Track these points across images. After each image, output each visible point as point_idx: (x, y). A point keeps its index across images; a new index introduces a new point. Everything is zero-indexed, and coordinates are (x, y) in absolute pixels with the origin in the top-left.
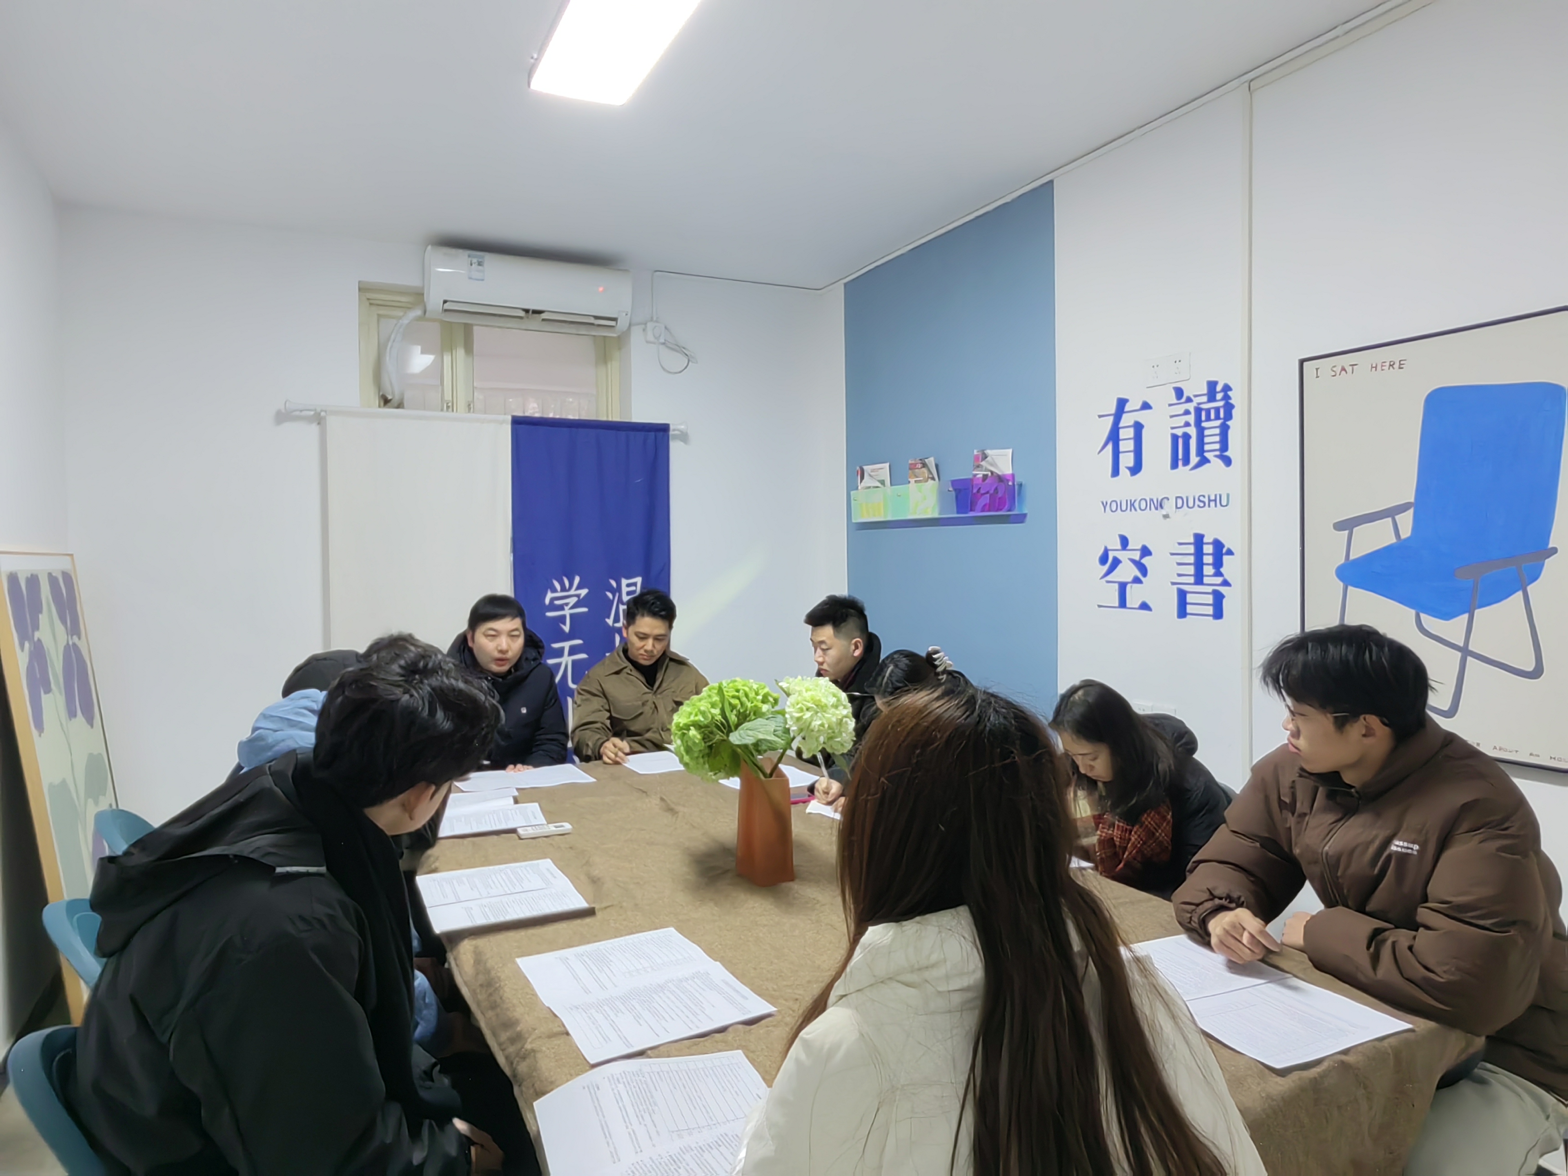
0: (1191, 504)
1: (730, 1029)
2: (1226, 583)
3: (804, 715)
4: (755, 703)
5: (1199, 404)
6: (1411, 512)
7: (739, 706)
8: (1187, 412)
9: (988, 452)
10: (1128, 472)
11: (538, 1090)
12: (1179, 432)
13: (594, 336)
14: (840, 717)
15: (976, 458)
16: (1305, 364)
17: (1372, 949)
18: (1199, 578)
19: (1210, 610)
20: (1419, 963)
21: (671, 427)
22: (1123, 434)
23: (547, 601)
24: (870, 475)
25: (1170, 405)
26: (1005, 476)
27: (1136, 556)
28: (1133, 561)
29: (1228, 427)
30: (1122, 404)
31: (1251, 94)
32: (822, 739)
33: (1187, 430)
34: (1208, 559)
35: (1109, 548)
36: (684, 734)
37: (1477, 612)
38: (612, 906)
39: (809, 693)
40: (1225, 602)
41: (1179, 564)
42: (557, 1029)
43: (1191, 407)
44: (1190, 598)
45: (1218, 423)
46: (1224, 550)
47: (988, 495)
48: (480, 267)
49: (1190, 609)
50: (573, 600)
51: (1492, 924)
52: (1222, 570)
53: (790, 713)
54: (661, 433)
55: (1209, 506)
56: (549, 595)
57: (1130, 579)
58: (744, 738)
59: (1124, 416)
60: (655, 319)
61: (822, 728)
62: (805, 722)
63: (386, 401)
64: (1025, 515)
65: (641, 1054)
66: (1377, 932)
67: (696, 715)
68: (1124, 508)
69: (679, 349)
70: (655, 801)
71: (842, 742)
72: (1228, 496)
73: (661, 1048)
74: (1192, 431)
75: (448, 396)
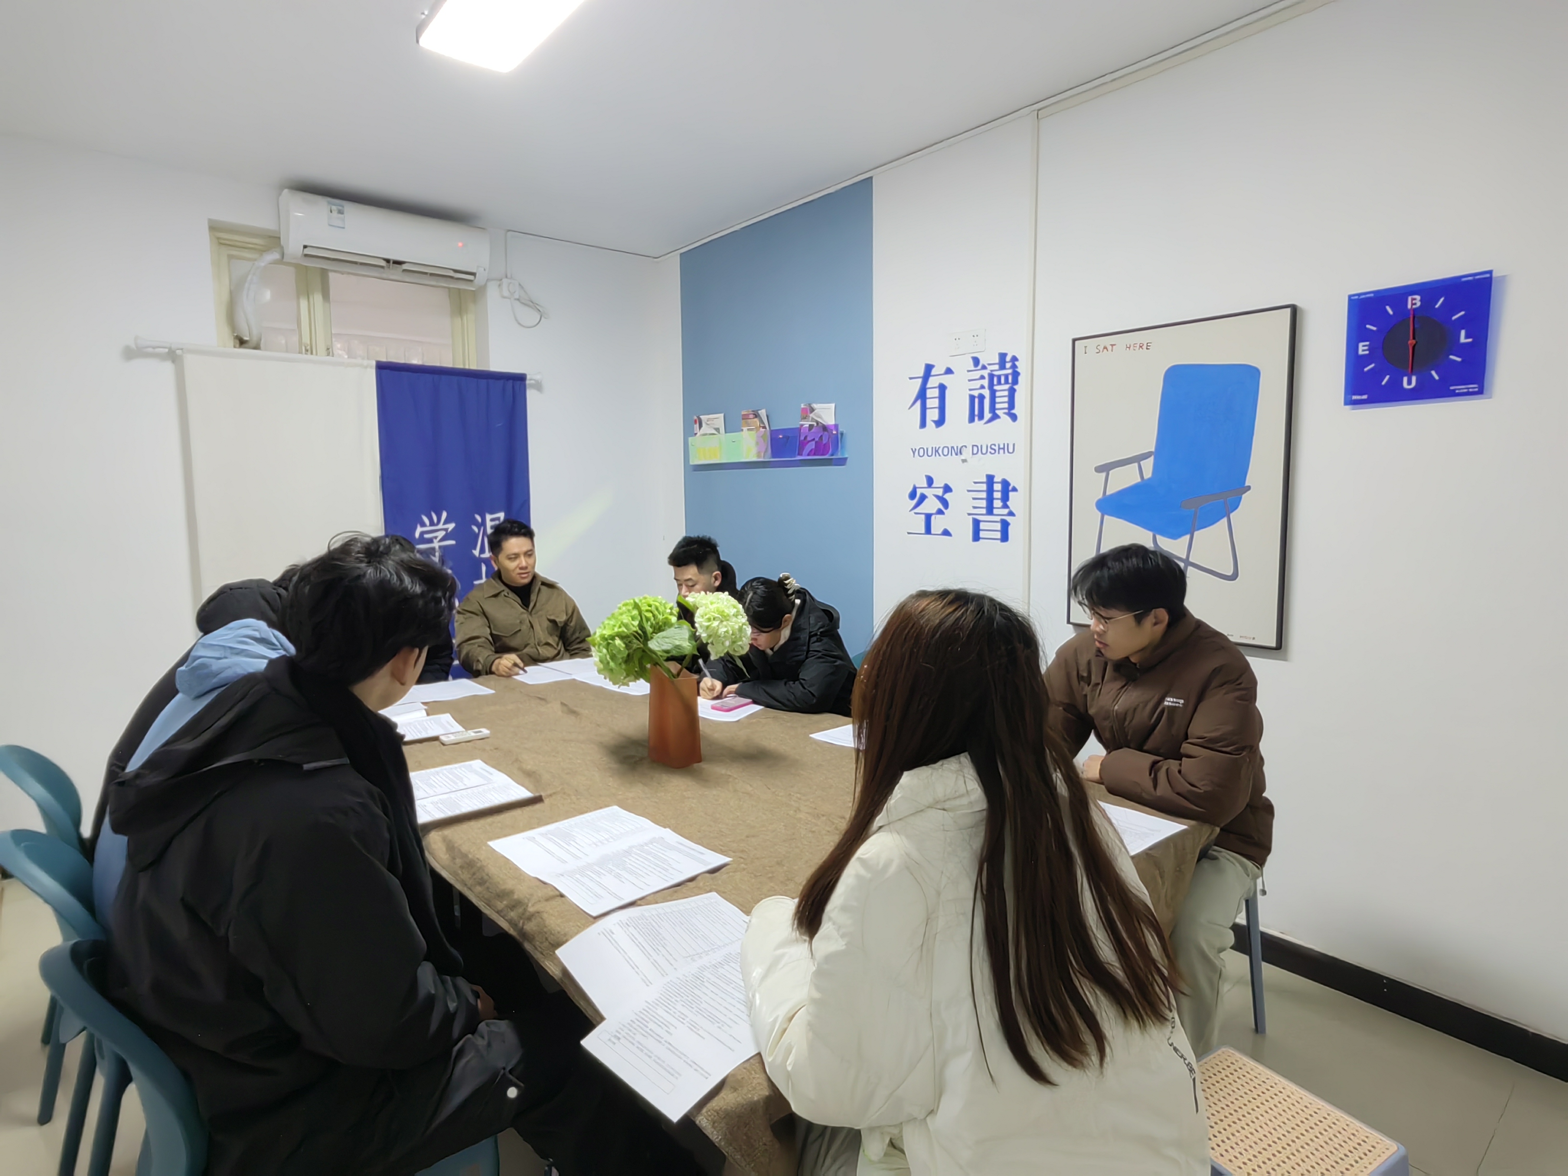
0: (984, 451)
1: (699, 878)
2: (1011, 514)
3: (712, 624)
4: (665, 616)
5: (992, 371)
6: (1152, 459)
7: (652, 619)
8: (982, 377)
9: (815, 406)
10: (933, 425)
11: (552, 942)
12: (976, 393)
13: (449, 288)
14: (741, 625)
15: (804, 410)
16: (1077, 343)
17: (1153, 775)
18: (990, 510)
19: (998, 535)
20: (1186, 781)
21: (528, 377)
22: (930, 393)
23: (417, 535)
24: (707, 424)
25: (969, 371)
26: (829, 426)
27: (940, 492)
28: (938, 497)
29: (1014, 390)
30: (929, 368)
31: (1038, 122)
32: (727, 643)
33: (982, 391)
34: (998, 495)
35: (917, 486)
36: (609, 644)
37: (1196, 533)
38: (554, 793)
39: (715, 606)
40: (1010, 528)
41: (974, 499)
42: (552, 893)
43: (985, 373)
44: (982, 526)
45: (1007, 387)
46: (1010, 488)
47: (814, 443)
48: (340, 215)
49: (982, 534)
50: (441, 534)
51: (1232, 750)
52: (1008, 503)
53: (700, 623)
54: (519, 383)
55: (999, 453)
56: (419, 530)
57: (934, 511)
58: (663, 645)
59: (931, 379)
60: (509, 276)
61: (726, 634)
62: (713, 630)
63: (242, 343)
64: (846, 459)
65: (632, 904)
66: (1155, 763)
67: (620, 627)
68: (930, 454)
69: (532, 304)
70: (557, 706)
71: (742, 646)
72: (1014, 445)
73: (648, 898)
74: (986, 393)
75: (306, 339)
